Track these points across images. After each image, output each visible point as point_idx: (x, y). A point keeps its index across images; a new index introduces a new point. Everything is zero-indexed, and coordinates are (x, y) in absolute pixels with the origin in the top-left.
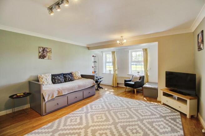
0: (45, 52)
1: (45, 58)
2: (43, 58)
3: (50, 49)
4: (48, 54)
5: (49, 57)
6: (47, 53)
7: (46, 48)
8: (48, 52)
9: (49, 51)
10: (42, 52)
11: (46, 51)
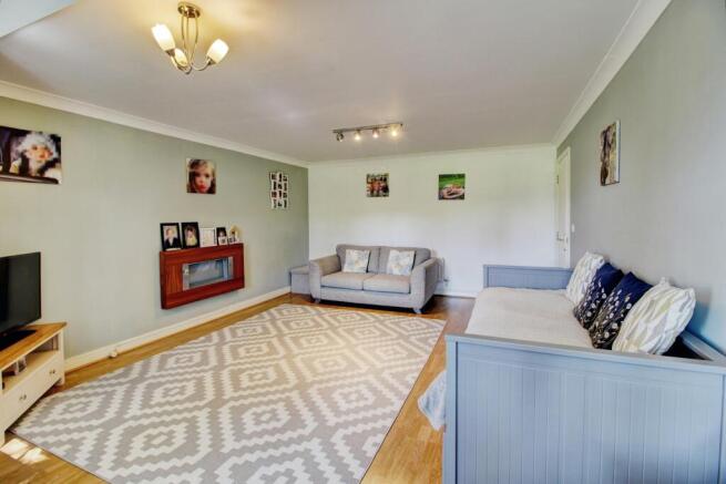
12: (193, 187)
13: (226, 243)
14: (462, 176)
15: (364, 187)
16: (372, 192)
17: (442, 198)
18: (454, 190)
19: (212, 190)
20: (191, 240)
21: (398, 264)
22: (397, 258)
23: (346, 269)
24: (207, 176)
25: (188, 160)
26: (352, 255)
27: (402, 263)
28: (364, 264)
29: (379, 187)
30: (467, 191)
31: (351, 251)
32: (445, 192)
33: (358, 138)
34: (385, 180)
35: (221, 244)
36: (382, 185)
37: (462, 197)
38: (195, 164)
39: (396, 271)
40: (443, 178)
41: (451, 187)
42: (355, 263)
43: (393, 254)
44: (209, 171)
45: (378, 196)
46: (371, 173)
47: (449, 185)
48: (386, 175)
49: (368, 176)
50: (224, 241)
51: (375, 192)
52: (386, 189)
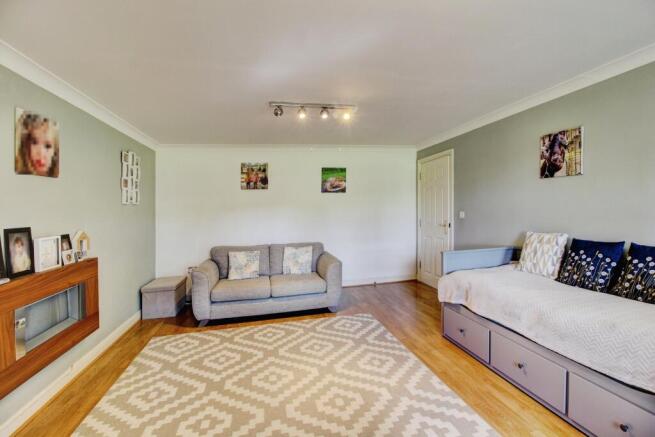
0: (557, 149)
1: (557, 174)
2: (552, 175)
3: (575, 130)
4: (567, 155)
5: (569, 167)
6: (563, 153)
7: (560, 133)
8: (566, 147)
9: (572, 143)
10: (547, 155)
11: (561, 145)
12: (26, 163)
13: (73, 261)
14: (343, 170)
15: (238, 179)
16: (248, 183)
17: (325, 190)
18: (337, 183)
19: (52, 172)
20: (20, 262)
21: (297, 262)
22: (295, 256)
23: (233, 275)
24: (48, 146)
25: (20, 112)
26: (238, 259)
27: (300, 261)
28: (255, 267)
29: (257, 178)
30: (348, 185)
31: (237, 254)
32: (328, 185)
33: (302, 116)
34: (264, 171)
35: (66, 263)
36: (261, 175)
37: (343, 190)
38: (29, 121)
39: (295, 270)
40: (325, 171)
41: (333, 180)
42: (244, 267)
43: (288, 252)
44: (50, 137)
45: (255, 188)
46: (246, 161)
47: (332, 179)
48: (265, 165)
49: (243, 165)
50: (69, 257)
51: (252, 184)
52: (265, 181)
